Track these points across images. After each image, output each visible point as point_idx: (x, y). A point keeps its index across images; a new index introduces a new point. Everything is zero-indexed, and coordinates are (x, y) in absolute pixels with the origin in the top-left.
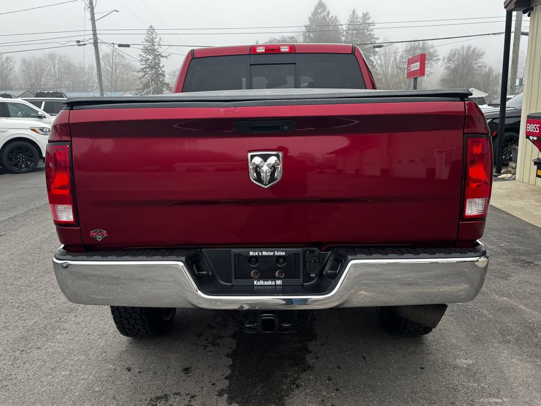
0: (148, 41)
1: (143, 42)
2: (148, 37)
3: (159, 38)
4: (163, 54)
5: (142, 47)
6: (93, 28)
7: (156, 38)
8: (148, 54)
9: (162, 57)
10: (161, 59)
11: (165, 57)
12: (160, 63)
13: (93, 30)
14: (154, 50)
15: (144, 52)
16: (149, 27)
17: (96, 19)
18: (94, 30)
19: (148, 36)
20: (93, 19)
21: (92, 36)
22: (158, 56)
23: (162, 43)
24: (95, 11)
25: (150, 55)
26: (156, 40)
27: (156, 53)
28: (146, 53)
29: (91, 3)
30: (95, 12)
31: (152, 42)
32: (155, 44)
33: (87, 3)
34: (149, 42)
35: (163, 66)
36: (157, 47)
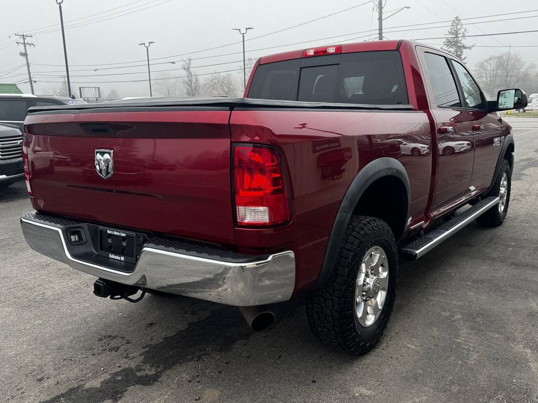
0: (451, 33)
1: (446, 35)
2: (452, 29)
3: (464, 29)
4: (467, 45)
5: (444, 40)
6: (379, 27)
7: (461, 29)
8: (450, 47)
9: (465, 48)
10: (464, 50)
11: (468, 48)
12: (461, 55)
13: (379, 29)
14: (457, 42)
15: (446, 45)
16: (456, 18)
17: (383, 19)
18: (381, 29)
19: (453, 27)
20: (380, 19)
21: (378, 35)
22: (460, 48)
23: (467, 34)
24: (383, 10)
25: (452, 48)
26: (460, 32)
27: (459, 45)
28: (448, 45)
29: (380, 4)
30: (383, 12)
31: (456, 34)
32: (459, 36)
33: (377, 3)
34: (453, 34)
35: (465, 58)
36: (460, 39)
